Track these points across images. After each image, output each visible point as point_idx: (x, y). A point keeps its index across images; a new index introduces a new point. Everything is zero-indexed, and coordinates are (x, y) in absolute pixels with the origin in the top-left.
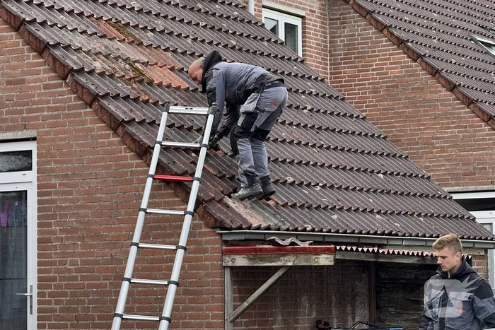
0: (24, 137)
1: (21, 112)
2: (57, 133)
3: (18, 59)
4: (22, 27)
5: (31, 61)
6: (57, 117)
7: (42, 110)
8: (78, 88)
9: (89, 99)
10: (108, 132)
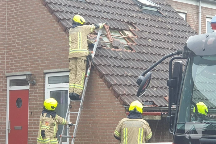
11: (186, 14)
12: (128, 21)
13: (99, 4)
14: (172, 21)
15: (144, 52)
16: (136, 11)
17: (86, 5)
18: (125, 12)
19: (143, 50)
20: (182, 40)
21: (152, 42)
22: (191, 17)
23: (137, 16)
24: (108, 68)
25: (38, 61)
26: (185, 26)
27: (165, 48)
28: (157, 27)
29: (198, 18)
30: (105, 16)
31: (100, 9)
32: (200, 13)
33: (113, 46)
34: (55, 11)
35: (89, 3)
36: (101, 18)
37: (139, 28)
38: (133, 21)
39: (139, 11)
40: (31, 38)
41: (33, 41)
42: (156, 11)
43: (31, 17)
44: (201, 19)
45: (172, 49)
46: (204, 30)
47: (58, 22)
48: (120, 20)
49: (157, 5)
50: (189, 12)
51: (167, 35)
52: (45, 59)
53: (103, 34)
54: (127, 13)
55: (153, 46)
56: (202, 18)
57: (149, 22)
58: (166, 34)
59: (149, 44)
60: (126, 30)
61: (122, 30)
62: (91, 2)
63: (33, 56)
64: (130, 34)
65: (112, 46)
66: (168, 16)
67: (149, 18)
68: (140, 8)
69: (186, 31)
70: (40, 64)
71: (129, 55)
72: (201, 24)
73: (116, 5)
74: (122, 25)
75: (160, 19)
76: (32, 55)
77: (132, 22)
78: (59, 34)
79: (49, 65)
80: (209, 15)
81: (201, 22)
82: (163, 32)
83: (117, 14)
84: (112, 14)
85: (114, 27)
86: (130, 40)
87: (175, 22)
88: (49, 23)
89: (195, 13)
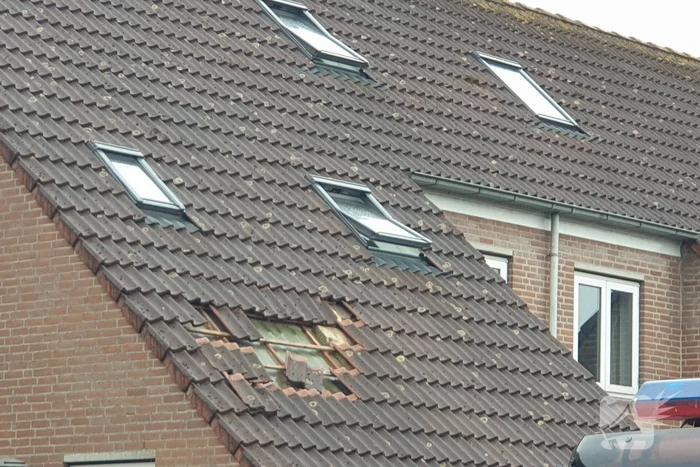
0: (143, 457)
1: (140, 428)
2: (176, 454)
3: (140, 365)
4: (145, 329)
5: (153, 368)
6: (176, 435)
7: (160, 427)
8: (199, 403)
9: (207, 416)
10: (227, 455)
11: (509, 258)
12: (331, 293)
13: (237, 236)
14: (469, 291)
15: (386, 400)
16: (354, 259)
17: (199, 241)
18: (320, 261)
19: (383, 394)
20: (502, 356)
21: (409, 366)
22: (526, 269)
23: (358, 275)
24: (278, 455)
25: (45, 424)
26: (511, 305)
27: (449, 383)
28: (421, 314)
29: (548, 272)
30: (260, 278)
31: (242, 252)
32: (555, 255)
33: (288, 380)
34: (108, 266)
35: (206, 234)
36: (247, 285)
37: (365, 317)
38: (347, 292)
39: (365, 257)
40: (24, 349)
41: (28, 357)
42: (417, 255)
43: (24, 280)
44: (560, 274)
45: (472, 387)
46: (566, 314)
47: (117, 301)
48: (307, 291)
49: (420, 238)
50: (519, 254)
51: (455, 341)
52: (70, 419)
53: (257, 340)
54: (327, 267)
55: (412, 378)
56: (561, 271)
57: (396, 297)
58: (450, 337)
59: (399, 373)
60: (324, 324)
61: (312, 325)
62: (212, 232)
63: (29, 406)
64: (339, 340)
65: (285, 380)
66: (455, 273)
67: (395, 280)
68: (367, 248)
69: (514, 326)
70: (51, 432)
71: (340, 408)
72: (559, 294)
73: (290, 237)
74: (313, 308)
75: (429, 285)
76: (24, 403)
77: (344, 299)
78: (120, 339)
79: (84, 439)
80: (586, 261)
81: (560, 287)
82: (441, 330)
83: (296, 269)
84: (279, 269)
85: (289, 314)
86: (340, 358)
87: (479, 295)
88: (86, 301)
89: (538, 258)
